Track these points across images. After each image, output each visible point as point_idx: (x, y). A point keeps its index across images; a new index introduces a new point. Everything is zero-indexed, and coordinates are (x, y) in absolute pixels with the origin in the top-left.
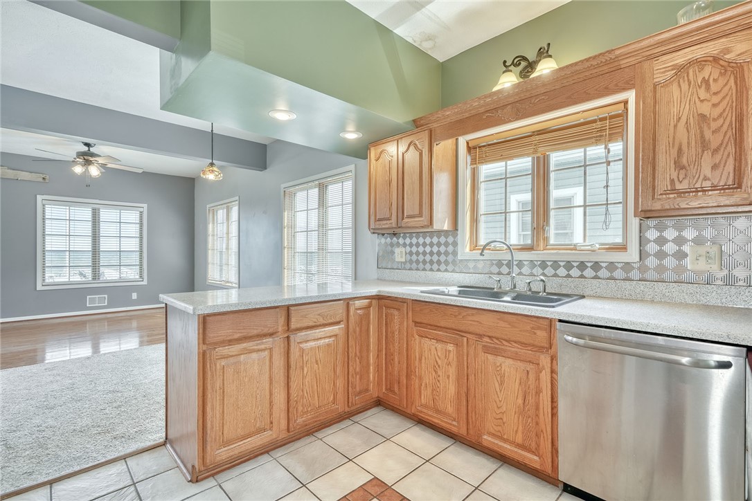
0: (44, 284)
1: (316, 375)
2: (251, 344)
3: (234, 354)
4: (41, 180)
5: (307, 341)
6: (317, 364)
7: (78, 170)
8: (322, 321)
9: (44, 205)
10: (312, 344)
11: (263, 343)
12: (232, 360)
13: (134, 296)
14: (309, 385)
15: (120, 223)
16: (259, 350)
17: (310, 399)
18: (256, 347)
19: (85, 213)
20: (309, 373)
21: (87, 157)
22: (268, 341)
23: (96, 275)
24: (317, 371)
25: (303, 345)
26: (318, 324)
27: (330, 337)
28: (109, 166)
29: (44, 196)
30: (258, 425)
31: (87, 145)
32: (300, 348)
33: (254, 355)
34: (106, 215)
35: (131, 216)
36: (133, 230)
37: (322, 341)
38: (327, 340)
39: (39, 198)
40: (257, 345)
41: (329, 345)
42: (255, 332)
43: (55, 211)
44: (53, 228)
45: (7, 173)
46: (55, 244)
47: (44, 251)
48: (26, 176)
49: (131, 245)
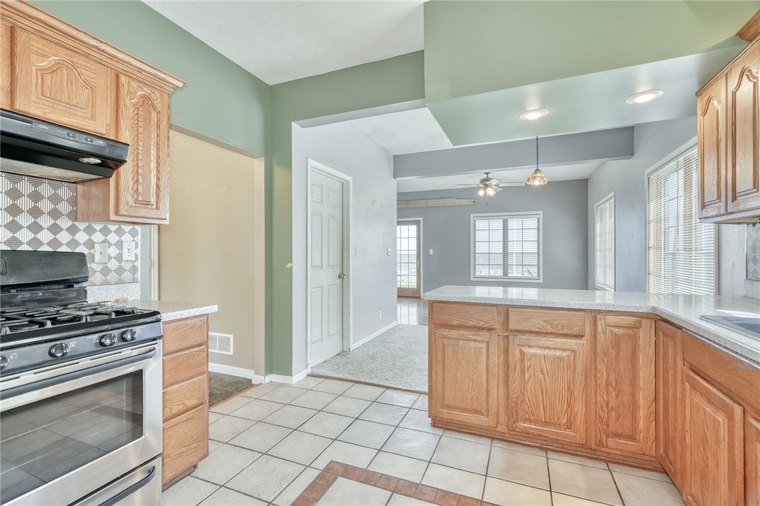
0: (474, 276)
1: (541, 385)
2: (468, 333)
3: (453, 337)
4: (472, 203)
5: (530, 346)
6: (543, 374)
7: (481, 193)
8: (549, 328)
9: (475, 221)
10: (538, 351)
11: (478, 335)
12: (452, 342)
14: (531, 392)
15: (523, 229)
16: (475, 340)
17: (533, 407)
18: (472, 337)
19: (498, 224)
20: (532, 380)
21: (485, 182)
22: (484, 336)
23: (505, 271)
24: (543, 382)
25: (526, 350)
26: (544, 331)
27: (564, 350)
28: (501, 185)
29: (474, 214)
30: (474, 406)
31: (487, 174)
32: (521, 351)
33: (472, 344)
34: (514, 223)
35: (532, 223)
36: (532, 235)
37: (551, 352)
38: (558, 353)
39: (472, 216)
40: (474, 335)
41: (559, 358)
42: (472, 323)
43: (481, 225)
44: (480, 236)
45: (457, 202)
46: (481, 248)
47: (475, 253)
48: (464, 202)
49: (532, 248)
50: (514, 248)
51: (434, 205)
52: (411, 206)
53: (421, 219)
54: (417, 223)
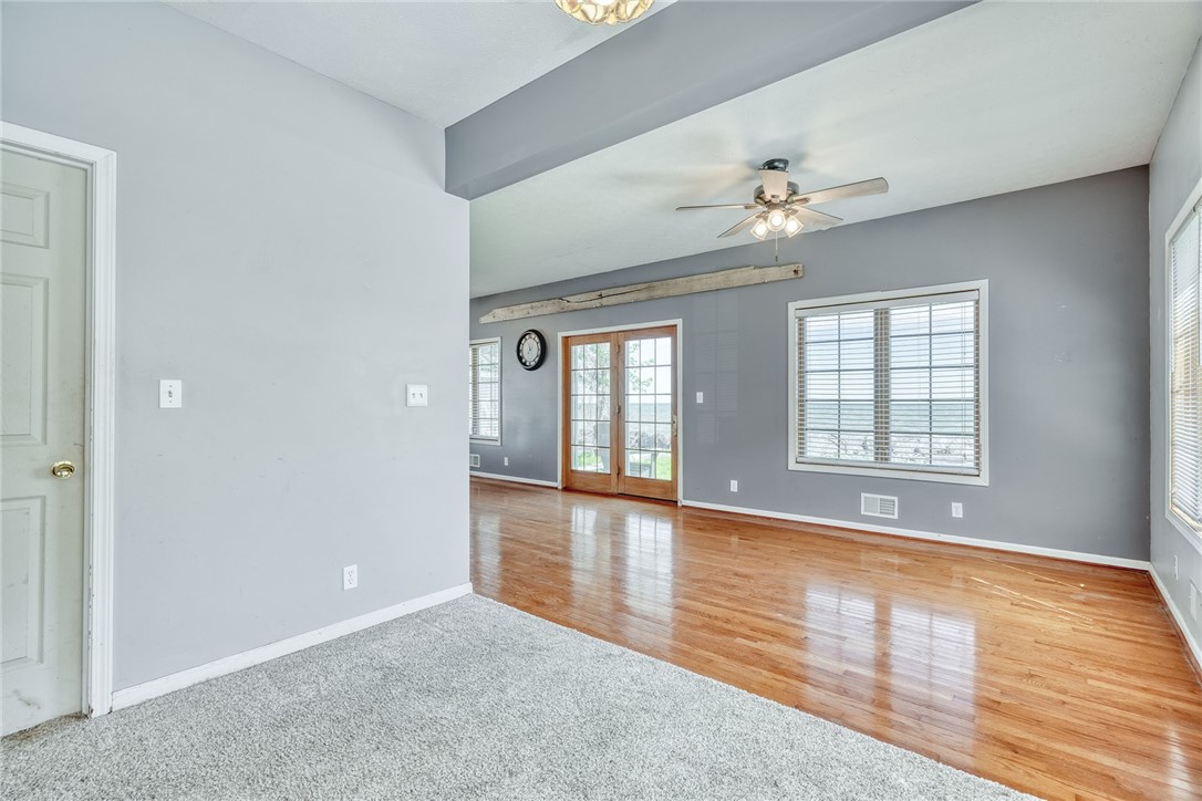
0: (800, 459)
4: (792, 275)
9: (801, 319)
13: (957, 510)
15: (930, 335)
19: (862, 323)
23: (882, 449)
29: (799, 302)
34: (904, 318)
35: (957, 315)
36: (960, 350)
39: (792, 306)
43: (819, 326)
44: (816, 357)
45: (754, 275)
46: (819, 388)
47: (802, 401)
48: (773, 273)
49: (957, 385)
50: (904, 386)
51: (705, 288)
52: (658, 293)
53: (679, 322)
54: (670, 330)
